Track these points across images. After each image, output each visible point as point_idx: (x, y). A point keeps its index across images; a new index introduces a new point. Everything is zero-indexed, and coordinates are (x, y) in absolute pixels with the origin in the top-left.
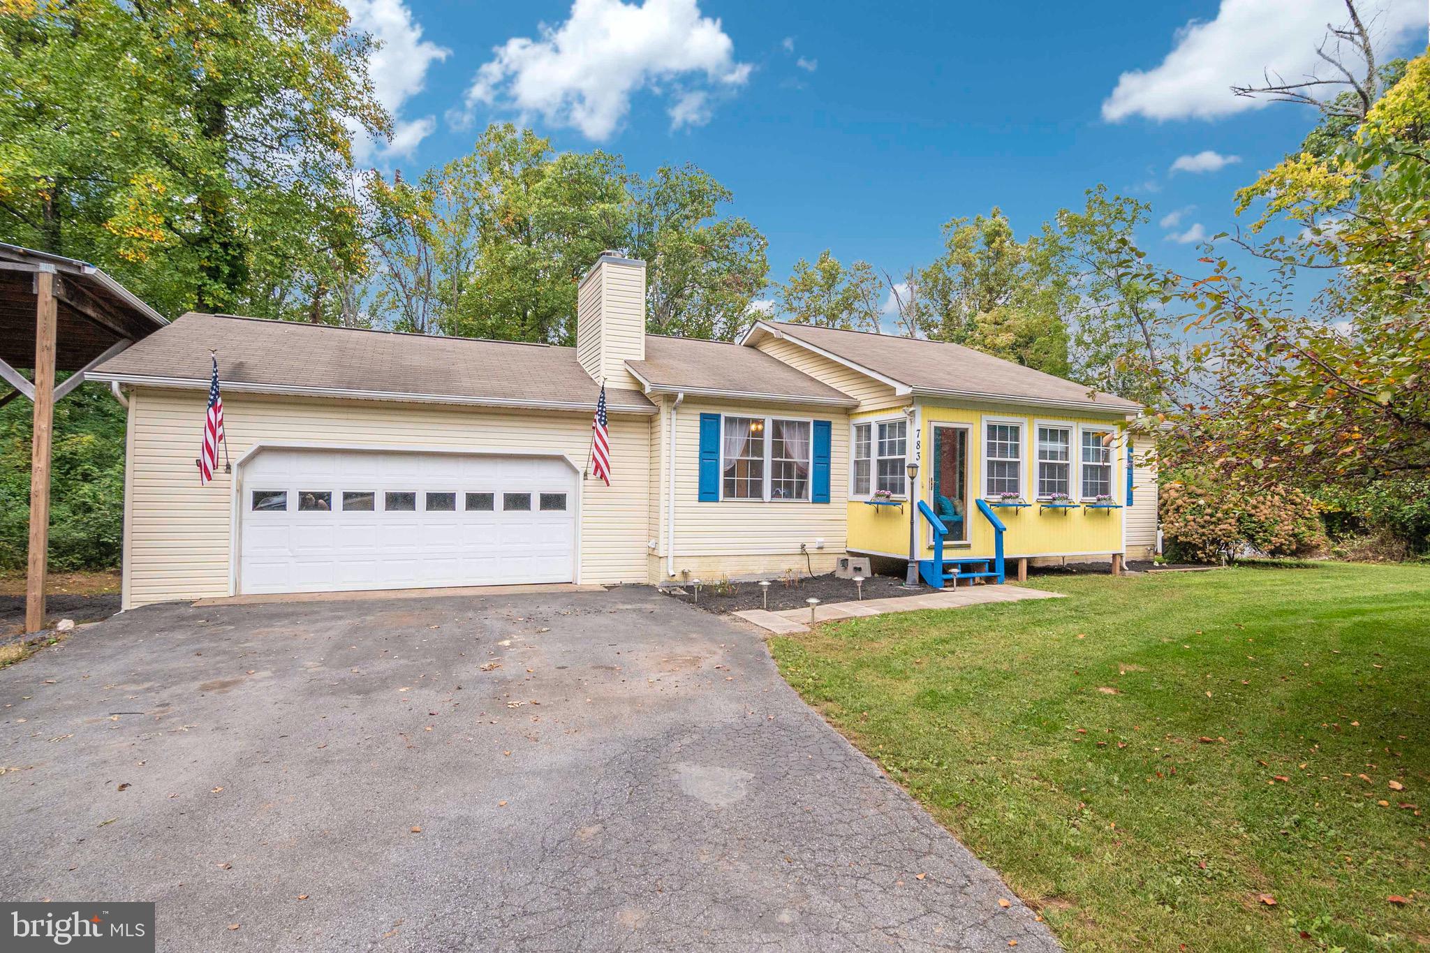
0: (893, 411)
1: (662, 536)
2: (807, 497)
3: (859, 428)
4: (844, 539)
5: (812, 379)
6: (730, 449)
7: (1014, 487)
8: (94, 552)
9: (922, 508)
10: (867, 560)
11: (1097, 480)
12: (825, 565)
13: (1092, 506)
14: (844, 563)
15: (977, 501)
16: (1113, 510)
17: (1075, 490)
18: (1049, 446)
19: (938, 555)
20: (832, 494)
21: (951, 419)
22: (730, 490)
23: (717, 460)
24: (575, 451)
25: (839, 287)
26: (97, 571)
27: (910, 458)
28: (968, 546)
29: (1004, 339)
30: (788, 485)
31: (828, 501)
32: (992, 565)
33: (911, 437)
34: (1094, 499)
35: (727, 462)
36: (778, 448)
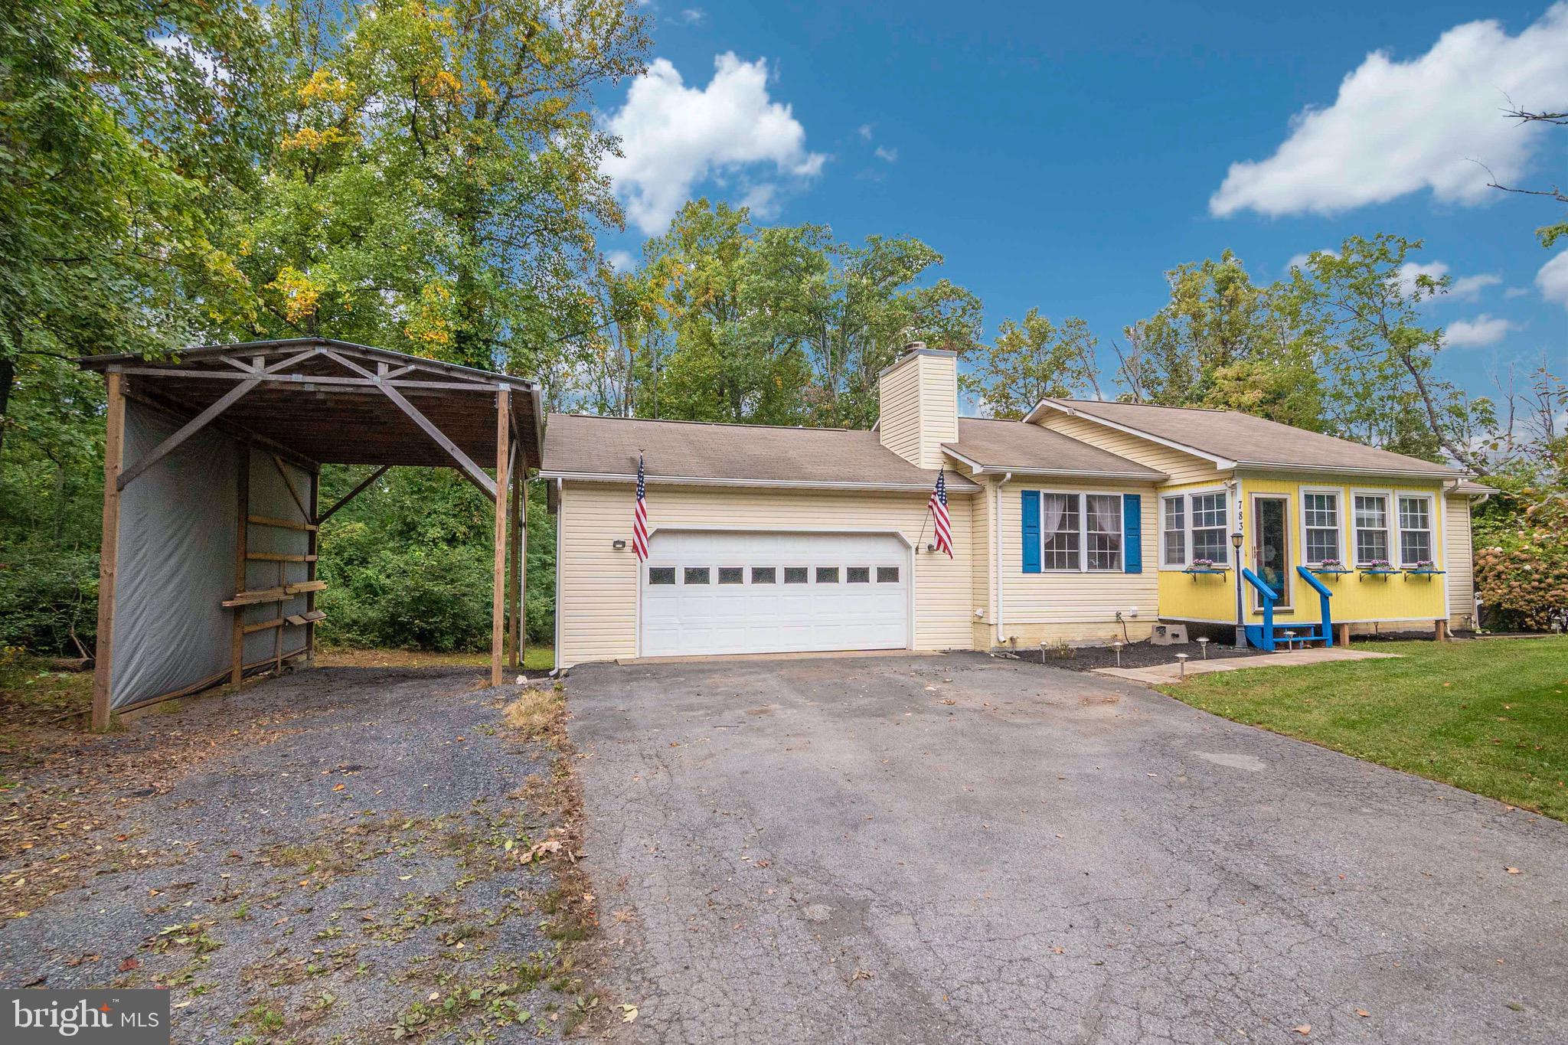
0: (1210, 484)
1: (992, 604)
2: (1120, 568)
3: (1169, 501)
4: (1156, 608)
5: (1113, 455)
6: (1048, 523)
7: (1333, 553)
8: (390, 630)
9: (1247, 576)
10: (1183, 627)
11: (1417, 547)
12: (1140, 633)
13: (1414, 572)
14: (1161, 630)
15: (1298, 569)
16: (1435, 576)
17: (1395, 558)
18: (1365, 513)
19: (1268, 619)
20: (1143, 564)
21: (1270, 491)
22: (1049, 564)
23: (1038, 534)
24: (906, 529)
25: (1049, 347)
26: (393, 648)
27: (1231, 528)
28: (1291, 612)
29: (1250, 397)
30: (1102, 556)
31: (1139, 571)
32: (1318, 630)
33: (1232, 507)
34: (1414, 565)
35: (1047, 535)
36: (1092, 522)
